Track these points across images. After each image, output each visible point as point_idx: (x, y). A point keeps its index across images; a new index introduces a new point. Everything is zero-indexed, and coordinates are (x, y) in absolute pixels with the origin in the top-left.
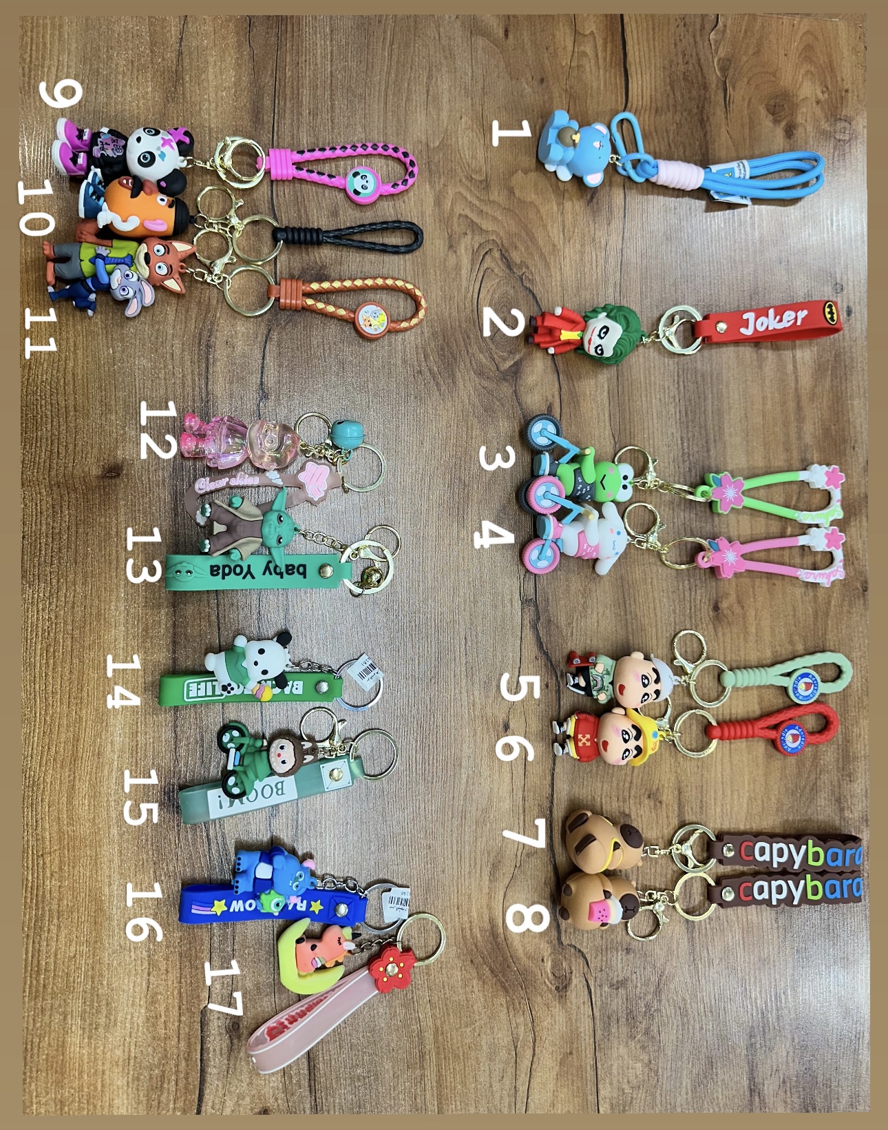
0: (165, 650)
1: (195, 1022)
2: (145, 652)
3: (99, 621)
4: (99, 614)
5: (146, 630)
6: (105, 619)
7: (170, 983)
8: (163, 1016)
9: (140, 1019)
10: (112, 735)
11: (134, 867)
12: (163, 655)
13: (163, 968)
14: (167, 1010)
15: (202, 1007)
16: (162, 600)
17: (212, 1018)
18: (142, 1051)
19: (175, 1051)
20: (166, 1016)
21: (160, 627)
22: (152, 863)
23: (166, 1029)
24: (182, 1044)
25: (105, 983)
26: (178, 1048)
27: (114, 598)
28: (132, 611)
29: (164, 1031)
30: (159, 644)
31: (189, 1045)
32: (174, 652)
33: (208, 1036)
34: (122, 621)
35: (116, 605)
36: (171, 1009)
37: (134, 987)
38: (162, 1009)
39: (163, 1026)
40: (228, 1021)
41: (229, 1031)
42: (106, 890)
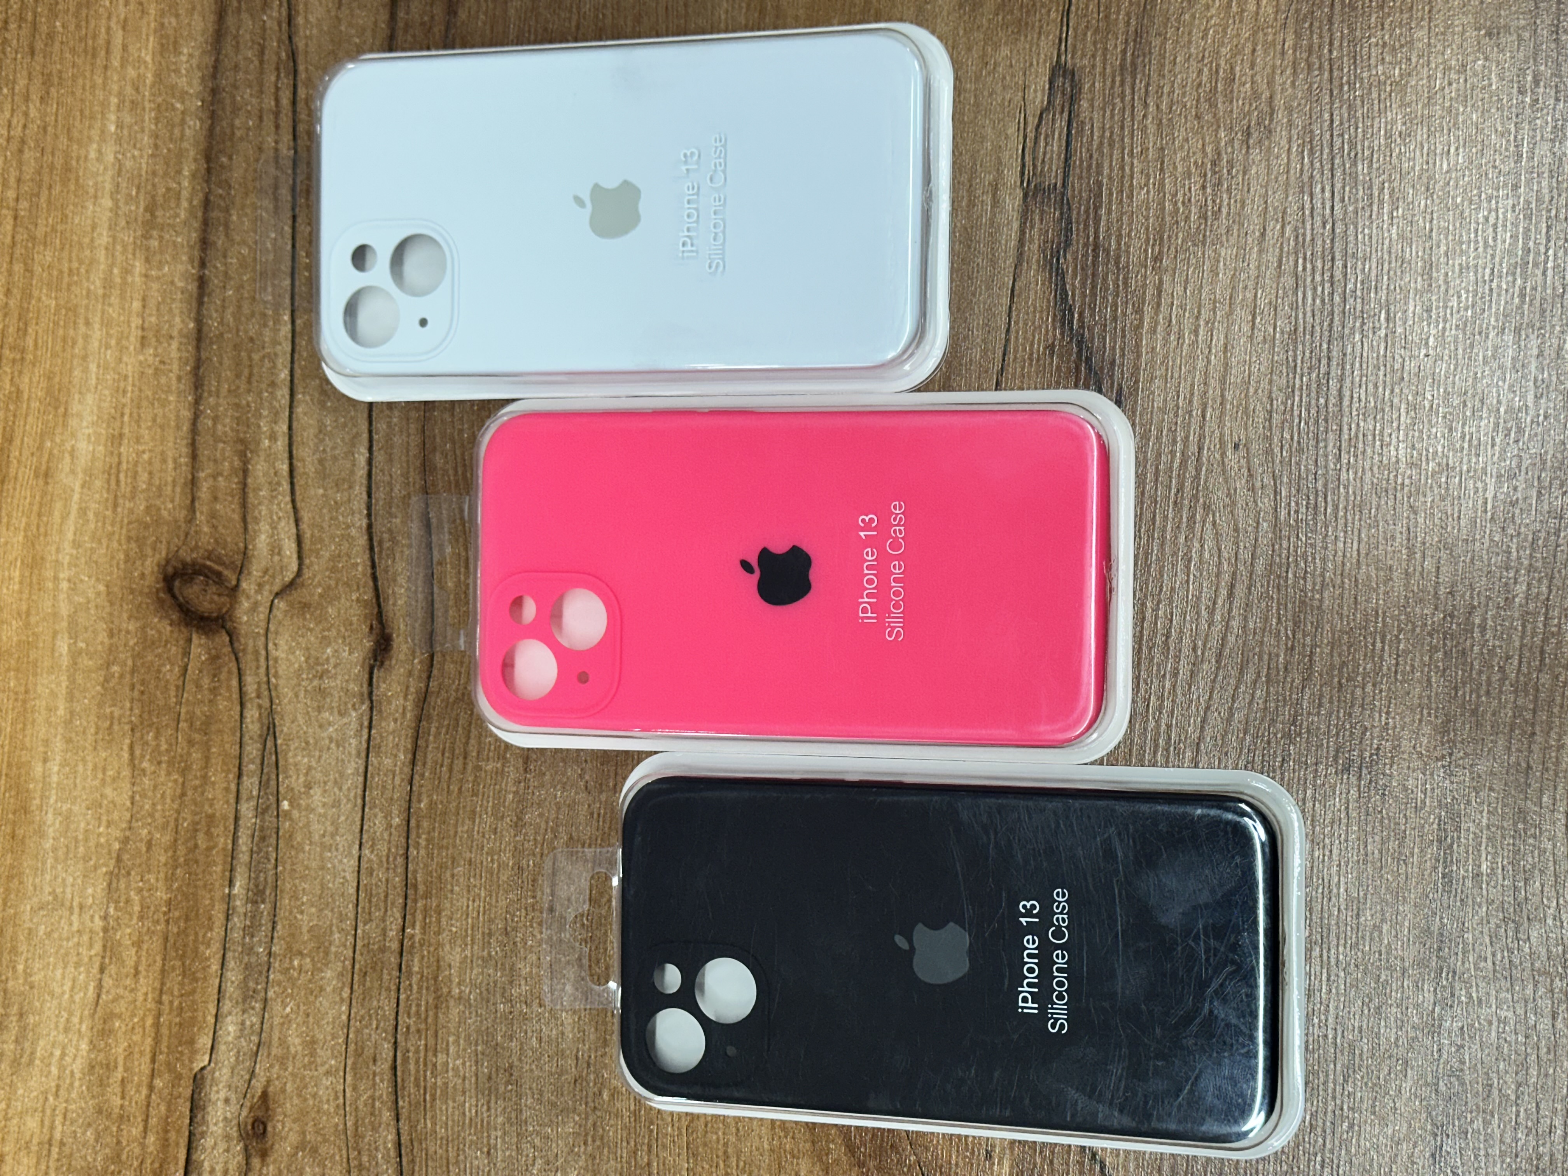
0: (184, 258)
1: (179, 1097)
2: (147, 260)
3: (65, 182)
4: (67, 169)
5: (151, 209)
6: (77, 180)
7: (141, 998)
8: (120, 1069)
9: (79, 1061)
10: (73, 435)
11: (93, 730)
12: (181, 268)
13: (130, 963)
14: (129, 1055)
15: (197, 1067)
16: (185, 145)
17: (214, 1097)
18: (75, 1132)
19: (137, 1151)
20: (126, 1070)
21: (178, 205)
22: (127, 727)
23: (123, 1098)
24: (151, 1139)
25: (20, 967)
26: (143, 1146)
27: (95, 133)
28: (129, 164)
29: (119, 1102)
30: (175, 243)
31: (165, 1144)
32: (203, 264)
33: (203, 1135)
34: (108, 186)
35: (99, 151)
36: (136, 1056)
37: (72, 988)
38: (119, 1051)
39: (118, 1090)
40: (244, 1113)
41: (244, 1136)
42: (38, 769)
